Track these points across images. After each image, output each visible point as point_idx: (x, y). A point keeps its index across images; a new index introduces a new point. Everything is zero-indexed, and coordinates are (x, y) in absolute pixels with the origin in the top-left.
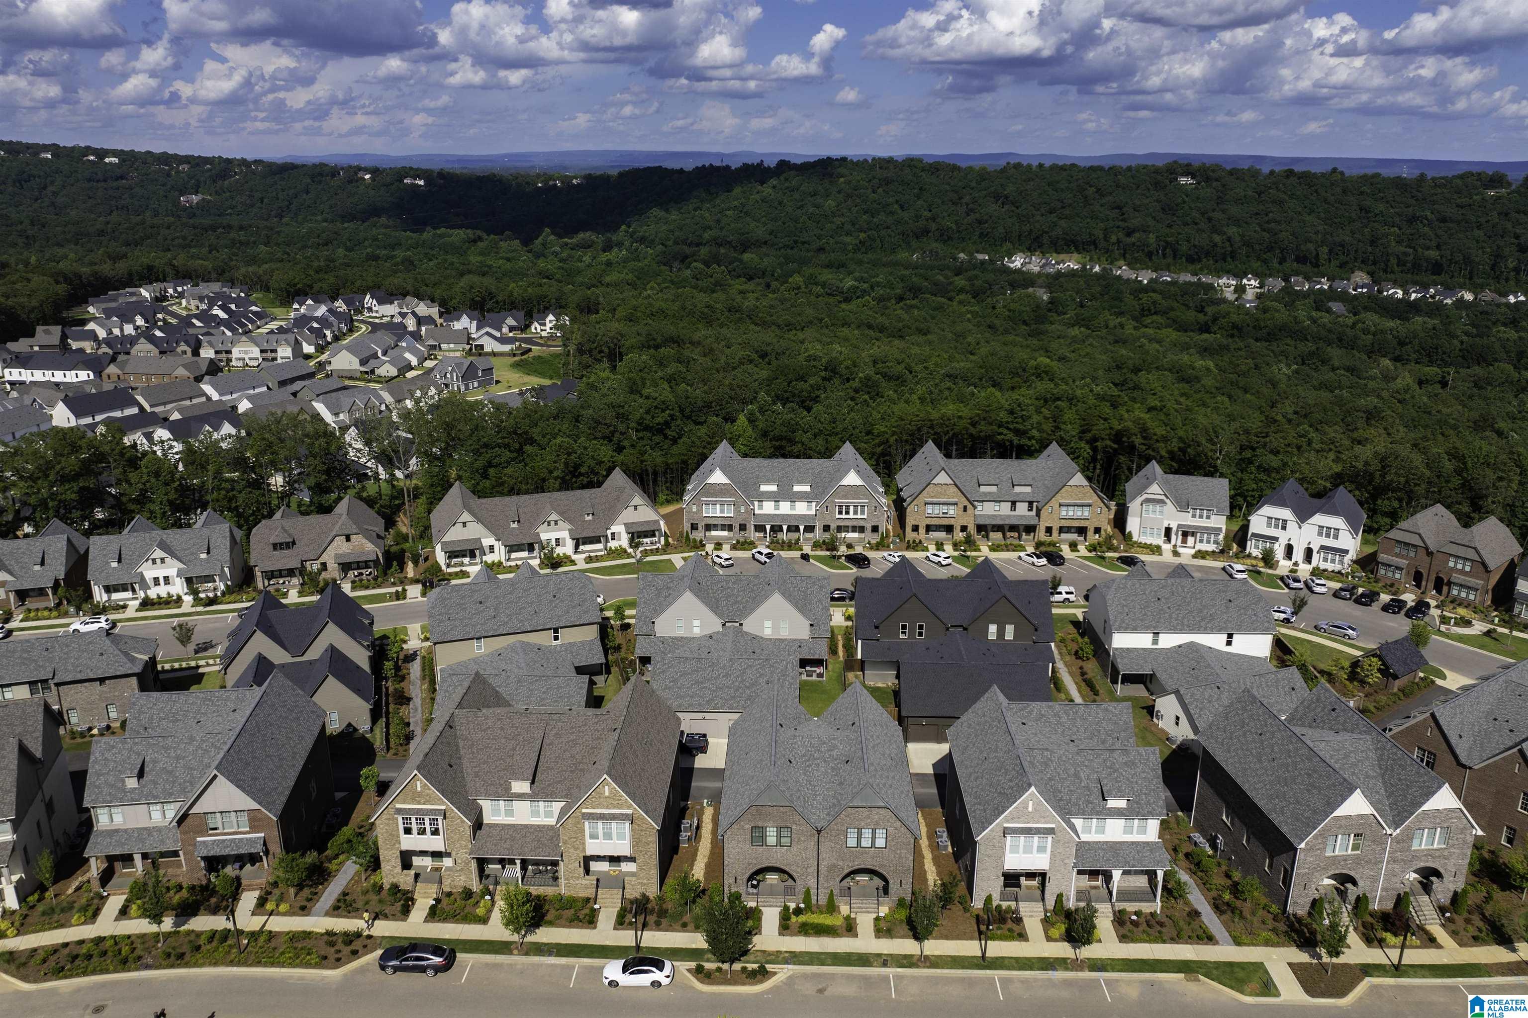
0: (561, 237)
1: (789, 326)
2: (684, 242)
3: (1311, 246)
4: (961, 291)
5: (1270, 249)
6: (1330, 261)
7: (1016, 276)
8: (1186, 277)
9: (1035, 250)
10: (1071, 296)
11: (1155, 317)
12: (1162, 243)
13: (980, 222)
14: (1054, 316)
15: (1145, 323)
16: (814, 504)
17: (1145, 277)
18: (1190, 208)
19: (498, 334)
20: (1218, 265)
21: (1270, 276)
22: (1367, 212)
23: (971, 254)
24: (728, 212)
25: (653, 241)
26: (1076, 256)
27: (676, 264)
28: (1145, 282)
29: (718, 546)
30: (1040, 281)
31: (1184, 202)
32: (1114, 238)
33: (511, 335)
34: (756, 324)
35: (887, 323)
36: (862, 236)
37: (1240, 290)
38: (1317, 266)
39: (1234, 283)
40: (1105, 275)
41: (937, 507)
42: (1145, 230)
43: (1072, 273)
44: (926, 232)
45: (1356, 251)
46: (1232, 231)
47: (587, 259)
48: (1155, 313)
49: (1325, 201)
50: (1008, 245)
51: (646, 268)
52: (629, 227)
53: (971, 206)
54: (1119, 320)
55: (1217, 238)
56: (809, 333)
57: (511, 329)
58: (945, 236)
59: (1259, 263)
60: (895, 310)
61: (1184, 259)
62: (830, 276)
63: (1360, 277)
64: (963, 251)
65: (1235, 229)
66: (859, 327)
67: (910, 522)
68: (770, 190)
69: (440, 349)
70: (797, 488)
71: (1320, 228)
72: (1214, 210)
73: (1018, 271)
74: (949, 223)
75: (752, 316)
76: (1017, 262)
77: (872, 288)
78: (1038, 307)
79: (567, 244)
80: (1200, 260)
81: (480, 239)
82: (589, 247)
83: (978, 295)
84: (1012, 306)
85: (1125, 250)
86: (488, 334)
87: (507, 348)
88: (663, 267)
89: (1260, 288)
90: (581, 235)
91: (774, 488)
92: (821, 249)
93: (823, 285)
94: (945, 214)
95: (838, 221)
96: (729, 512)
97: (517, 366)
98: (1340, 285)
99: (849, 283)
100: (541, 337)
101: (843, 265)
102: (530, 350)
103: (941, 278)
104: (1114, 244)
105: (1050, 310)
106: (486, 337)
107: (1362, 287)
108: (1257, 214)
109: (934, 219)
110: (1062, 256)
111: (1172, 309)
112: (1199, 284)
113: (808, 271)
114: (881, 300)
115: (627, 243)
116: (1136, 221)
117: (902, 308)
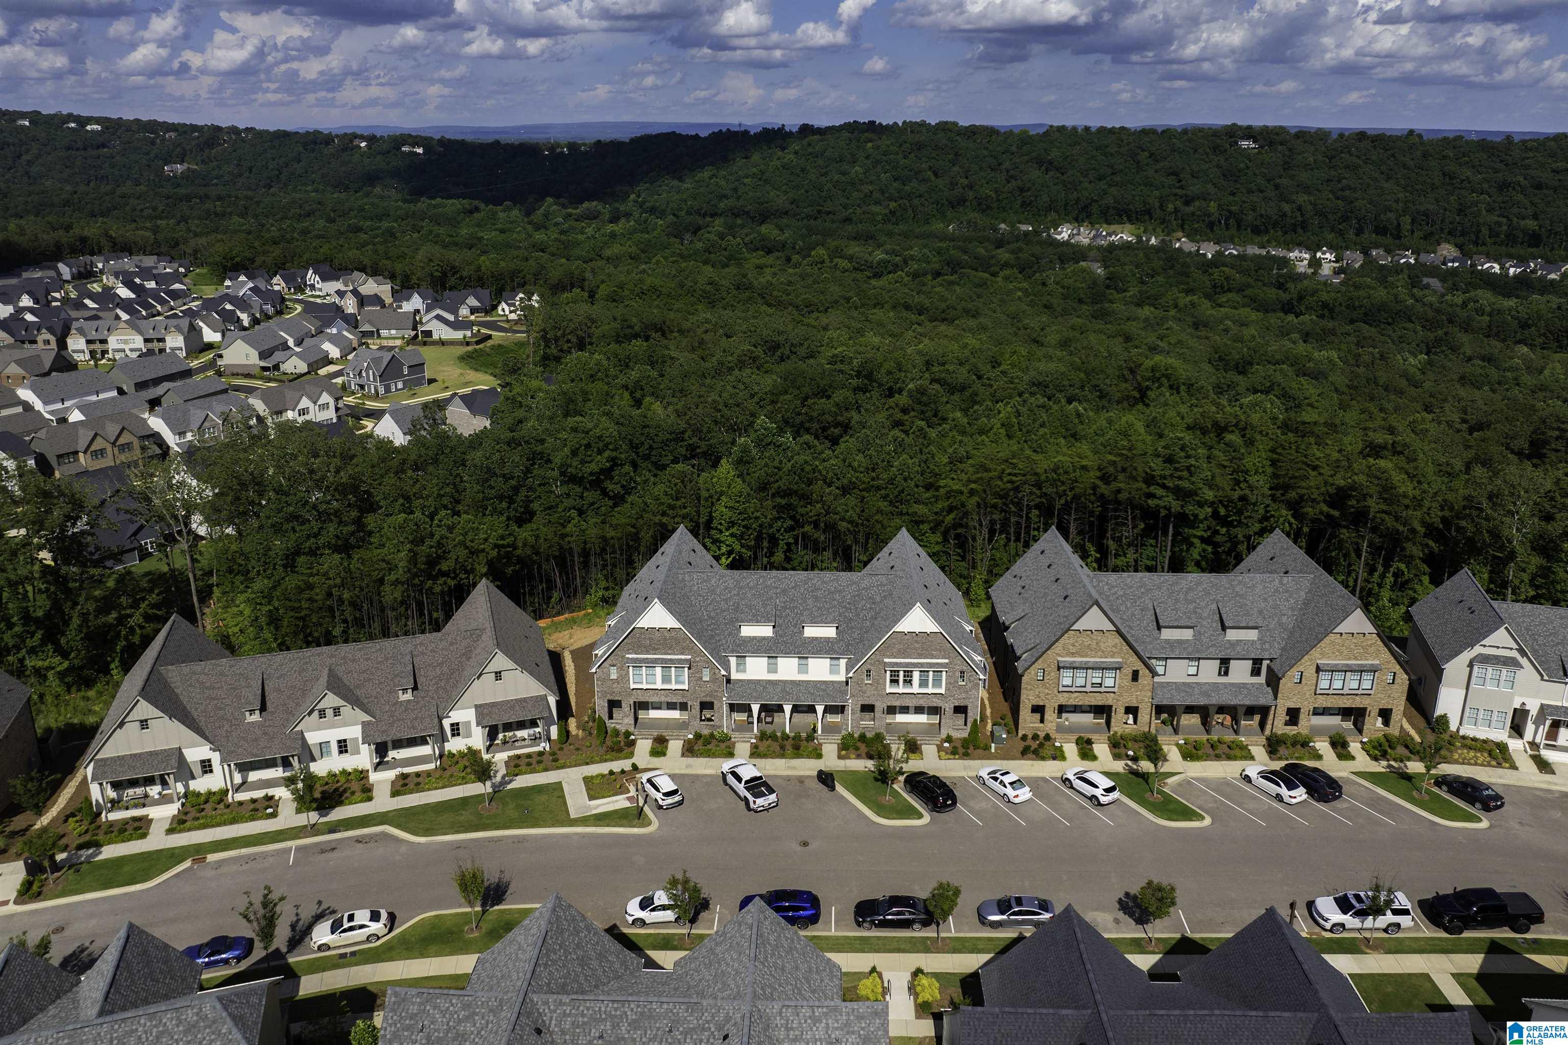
0: (564, 206)
1: (811, 308)
2: (698, 212)
3: (1391, 215)
4: (1006, 265)
5: (1345, 219)
6: (1413, 232)
7: (1065, 249)
8: (1253, 250)
9: (1083, 221)
10: (1131, 271)
11: (1230, 295)
12: (1225, 213)
13: (1022, 190)
14: (1112, 294)
15: (1219, 301)
16: (843, 662)
17: (1209, 250)
18: (1255, 174)
19: (451, 318)
20: (1288, 237)
21: (1347, 248)
22: (1450, 178)
23: (1012, 225)
24: (746, 181)
25: (664, 211)
26: (1128, 226)
27: (688, 236)
28: (1210, 256)
29: (660, 747)
30: (1092, 254)
31: (1248, 168)
32: (1171, 207)
33: (473, 318)
34: (769, 305)
35: (927, 303)
36: (893, 205)
37: (1315, 263)
38: (1398, 237)
39: (1307, 256)
40: (1163, 248)
41: (1081, 674)
42: (1205, 197)
43: (1127, 246)
44: (962, 201)
45: (1443, 220)
46: (1302, 198)
47: (590, 231)
48: (1229, 290)
49: (1405, 166)
50: (1053, 215)
51: (653, 241)
52: (639, 196)
53: (1012, 173)
54: (1189, 298)
55: (1286, 207)
56: (834, 317)
57: (473, 311)
58: (983, 206)
59: (1333, 235)
60: (933, 287)
61: (1249, 230)
62: (857, 249)
63: (1447, 250)
64: (1004, 221)
65: (1306, 197)
66: (894, 307)
67: (1028, 698)
68: (792, 156)
69: (379, 336)
70: (811, 632)
71: (1401, 195)
72: (1281, 177)
73: (1066, 244)
74: (987, 191)
75: (765, 296)
76: (1064, 233)
77: (905, 262)
78: (1095, 283)
79: (570, 215)
80: (1267, 231)
81: (477, 209)
82: (595, 218)
83: (1024, 269)
84: (1066, 282)
85: (1183, 220)
86: (439, 318)
87: (459, 335)
88: (673, 240)
89: (1336, 261)
90: (586, 205)
91: (766, 631)
92: (847, 220)
93: (850, 259)
94: (984, 181)
95: (867, 188)
96: (681, 682)
97: (465, 359)
98: (1429, 258)
99: (879, 256)
100: (508, 321)
101: (872, 237)
102: (489, 337)
103: (982, 250)
104: (1171, 213)
105: (1108, 287)
106: (435, 321)
107: (1453, 261)
108: (1328, 181)
109: (971, 187)
110: (1113, 228)
111: (1249, 286)
112: (1269, 257)
113: (832, 243)
114: (915, 275)
115: (636, 215)
116: (1195, 188)
117: (941, 285)
